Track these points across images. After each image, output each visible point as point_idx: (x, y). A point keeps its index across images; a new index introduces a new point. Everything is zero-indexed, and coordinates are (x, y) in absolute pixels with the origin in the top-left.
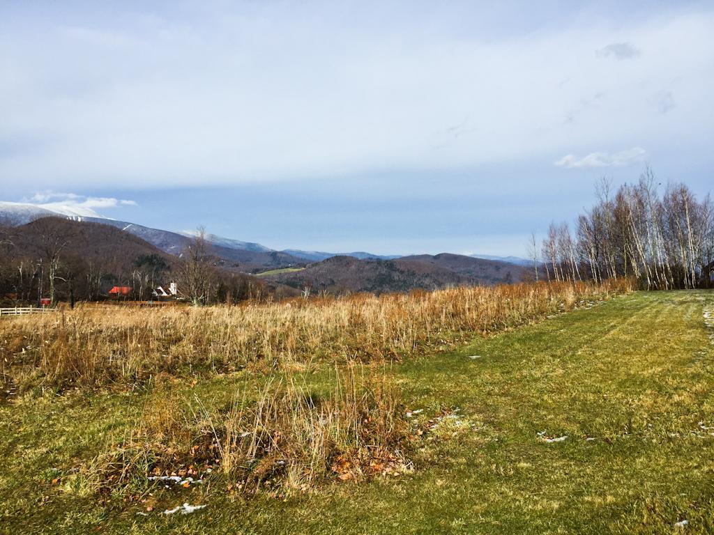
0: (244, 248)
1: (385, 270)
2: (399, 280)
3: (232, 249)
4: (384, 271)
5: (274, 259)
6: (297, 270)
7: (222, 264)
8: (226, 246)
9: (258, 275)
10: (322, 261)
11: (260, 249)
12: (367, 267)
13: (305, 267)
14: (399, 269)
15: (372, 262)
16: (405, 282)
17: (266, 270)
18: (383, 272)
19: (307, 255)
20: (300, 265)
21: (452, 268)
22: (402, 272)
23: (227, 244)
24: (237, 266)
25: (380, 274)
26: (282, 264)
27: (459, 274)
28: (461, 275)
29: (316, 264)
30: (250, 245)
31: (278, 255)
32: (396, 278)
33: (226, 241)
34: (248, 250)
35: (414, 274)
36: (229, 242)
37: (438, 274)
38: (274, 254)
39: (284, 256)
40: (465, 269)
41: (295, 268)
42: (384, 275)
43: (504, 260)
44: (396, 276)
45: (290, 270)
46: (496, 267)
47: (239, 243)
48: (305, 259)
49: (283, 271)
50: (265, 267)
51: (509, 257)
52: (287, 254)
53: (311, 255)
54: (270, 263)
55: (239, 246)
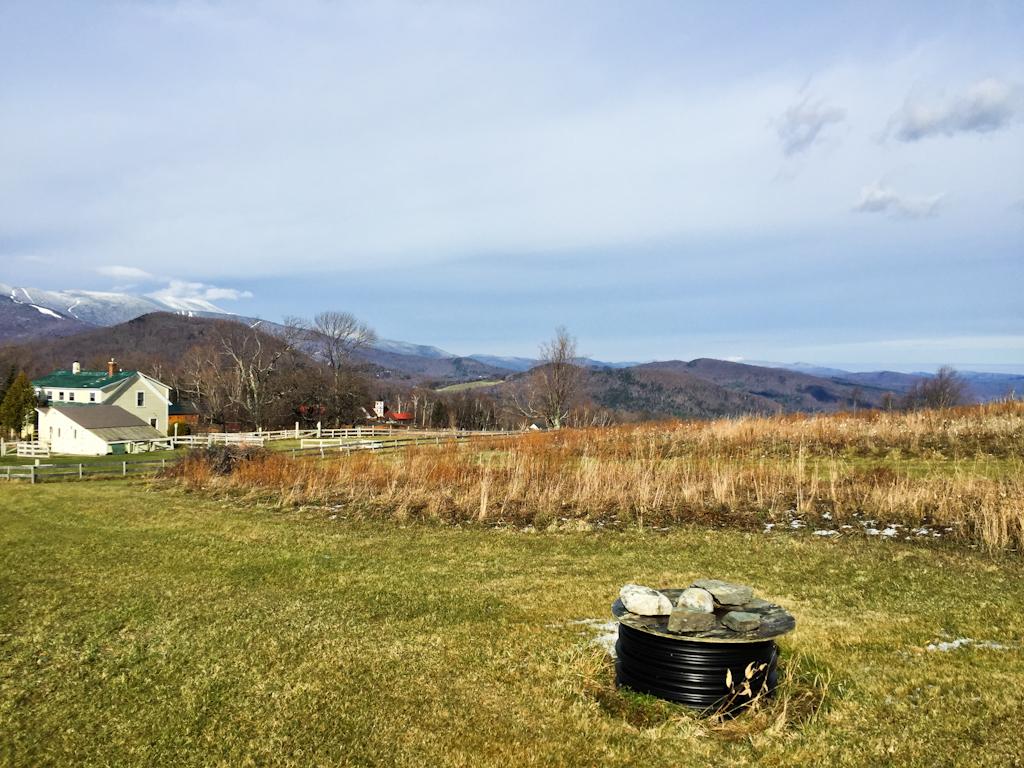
0: (414, 353)
1: (619, 383)
2: (639, 398)
3: (399, 355)
4: (617, 384)
5: (458, 368)
6: (493, 383)
7: (388, 375)
8: (391, 350)
9: (439, 390)
10: (527, 370)
11: (437, 353)
12: (593, 379)
13: (503, 379)
14: (638, 382)
15: (600, 372)
16: (647, 400)
17: (450, 384)
18: (616, 386)
19: (503, 362)
20: (496, 377)
21: (715, 379)
22: (643, 386)
23: (392, 348)
24: (409, 378)
25: (612, 390)
26: (470, 376)
27: (725, 388)
28: (729, 390)
29: (520, 375)
30: (422, 348)
31: (465, 363)
32: (635, 395)
33: (389, 344)
34: (420, 355)
35: (660, 389)
36: (394, 345)
37: (695, 389)
38: (457, 362)
39: (471, 364)
40: (735, 381)
41: (490, 380)
42: (616, 390)
43: (790, 368)
44: (634, 391)
45: (484, 384)
46: (780, 377)
47: (407, 346)
48: (501, 369)
49: (473, 385)
50: (447, 380)
51: (796, 364)
52: (475, 361)
53: (509, 363)
54: (452, 375)
55: (406, 351)
